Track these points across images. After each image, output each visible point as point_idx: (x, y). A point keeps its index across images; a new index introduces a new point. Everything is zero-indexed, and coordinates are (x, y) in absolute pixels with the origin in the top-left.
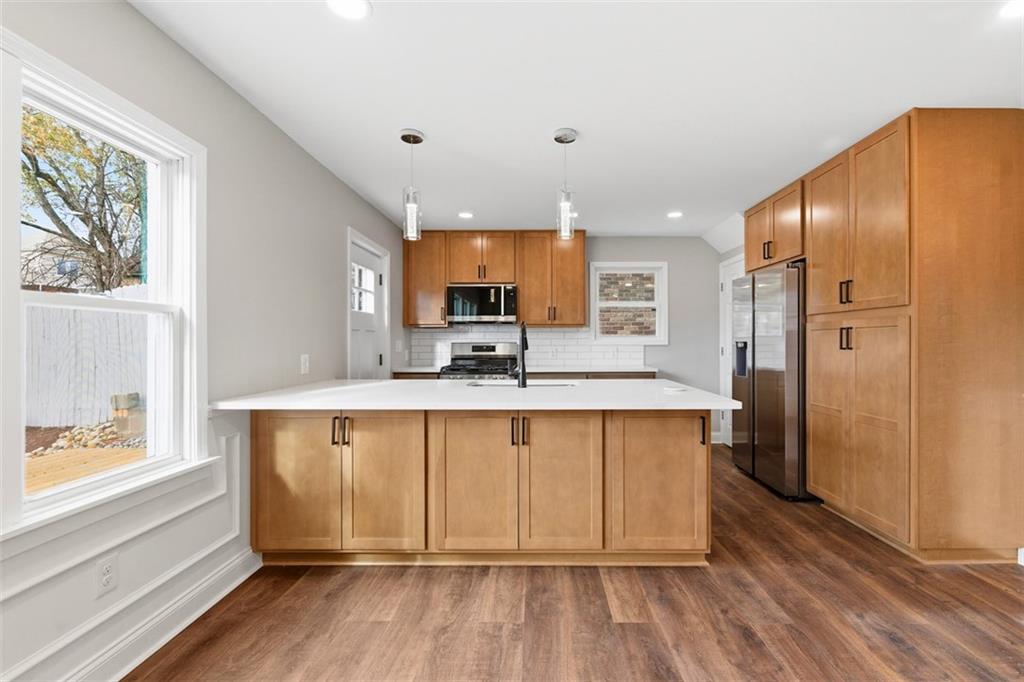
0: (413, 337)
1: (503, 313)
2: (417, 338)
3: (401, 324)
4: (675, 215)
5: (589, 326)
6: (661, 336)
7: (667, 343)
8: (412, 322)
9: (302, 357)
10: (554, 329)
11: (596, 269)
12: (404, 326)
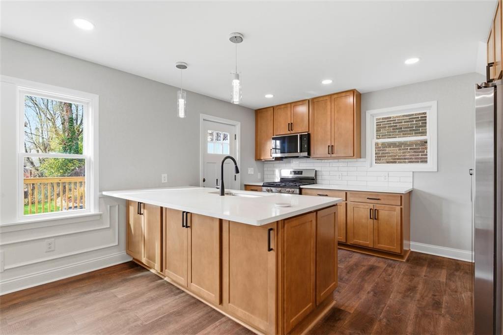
0: (265, 166)
1: (299, 151)
2: (267, 167)
3: (254, 159)
4: (412, 61)
5: (365, 157)
6: (431, 164)
7: (436, 171)
8: (258, 158)
9: (163, 175)
10: (340, 160)
11: (372, 116)
12: (256, 160)
